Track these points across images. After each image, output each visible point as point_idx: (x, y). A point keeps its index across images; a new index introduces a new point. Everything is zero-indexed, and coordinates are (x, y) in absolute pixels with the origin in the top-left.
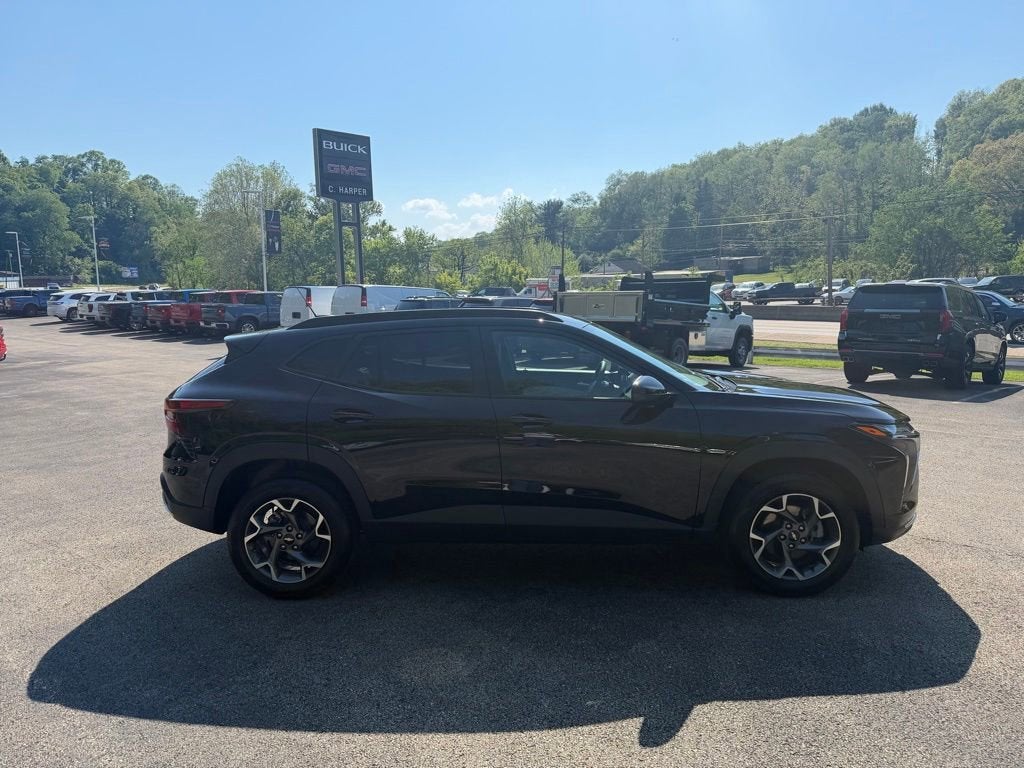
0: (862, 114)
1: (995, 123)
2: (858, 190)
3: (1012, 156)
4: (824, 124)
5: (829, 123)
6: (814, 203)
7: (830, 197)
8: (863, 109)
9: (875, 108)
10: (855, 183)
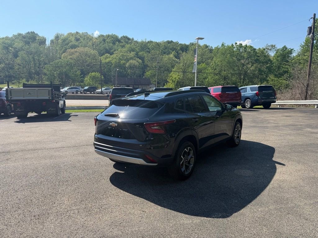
0: (27, 33)
1: (70, 44)
2: (33, 58)
3: (78, 54)
4: (15, 34)
5: (17, 34)
6: (18, 60)
7: (24, 59)
8: (27, 32)
9: (31, 32)
10: (32, 56)
